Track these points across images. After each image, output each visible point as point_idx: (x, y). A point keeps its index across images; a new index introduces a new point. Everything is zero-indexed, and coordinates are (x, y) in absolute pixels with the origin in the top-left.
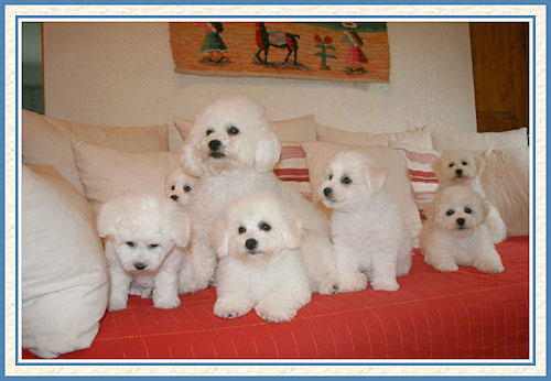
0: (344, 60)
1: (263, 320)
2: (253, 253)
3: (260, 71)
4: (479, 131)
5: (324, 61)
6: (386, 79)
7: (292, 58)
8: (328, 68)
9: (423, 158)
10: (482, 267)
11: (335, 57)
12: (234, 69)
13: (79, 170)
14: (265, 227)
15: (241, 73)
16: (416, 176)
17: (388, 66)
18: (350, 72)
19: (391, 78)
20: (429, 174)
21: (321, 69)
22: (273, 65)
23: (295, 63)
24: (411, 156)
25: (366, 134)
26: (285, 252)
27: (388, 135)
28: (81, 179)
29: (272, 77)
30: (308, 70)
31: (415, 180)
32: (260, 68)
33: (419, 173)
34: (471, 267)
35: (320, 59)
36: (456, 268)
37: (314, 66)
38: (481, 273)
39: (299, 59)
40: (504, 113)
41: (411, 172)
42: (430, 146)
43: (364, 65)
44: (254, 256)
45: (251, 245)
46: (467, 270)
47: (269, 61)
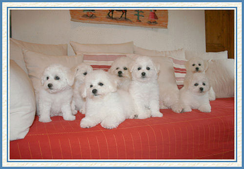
0: (147, 18)
1: (104, 128)
2: (96, 95)
3: (109, 21)
4: (207, 52)
5: (138, 18)
6: (166, 27)
7: (124, 16)
8: (140, 21)
9: (181, 62)
10: (202, 110)
11: (143, 16)
12: (97, 20)
13: (25, 62)
14: (101, 84)
15: (100, 22)
16: (177, 70)
17: (167, 21)
18: (150, 23)
19: (168, 26)
20: (183, 70)
21: (137, 21)
22: (115, 19)
23: (125, 18)
24: (175, 61)
25: (156, 51)
26: (110, 94)
27: (166, 52)
28: (26, 66)
29: (115, 24)
30: (131, 22)
31: (176, 72)
32: (110, 20)
33: (179, 69)
34: (197, 110)
35: (136, 17)
36: (191, 110)
37: (134, 20)
38: (201, 112)
39: (127, 17)
40: (219, 44)
41: (175, 68)
42: (184, 57)
43: (156, 20)
44: (96, 96)
45: (95, 91)
46: (196, 111)
47: (113, 17)
